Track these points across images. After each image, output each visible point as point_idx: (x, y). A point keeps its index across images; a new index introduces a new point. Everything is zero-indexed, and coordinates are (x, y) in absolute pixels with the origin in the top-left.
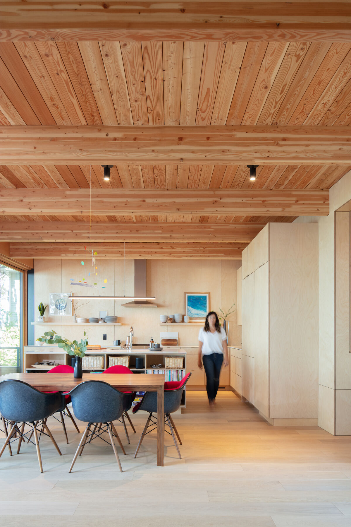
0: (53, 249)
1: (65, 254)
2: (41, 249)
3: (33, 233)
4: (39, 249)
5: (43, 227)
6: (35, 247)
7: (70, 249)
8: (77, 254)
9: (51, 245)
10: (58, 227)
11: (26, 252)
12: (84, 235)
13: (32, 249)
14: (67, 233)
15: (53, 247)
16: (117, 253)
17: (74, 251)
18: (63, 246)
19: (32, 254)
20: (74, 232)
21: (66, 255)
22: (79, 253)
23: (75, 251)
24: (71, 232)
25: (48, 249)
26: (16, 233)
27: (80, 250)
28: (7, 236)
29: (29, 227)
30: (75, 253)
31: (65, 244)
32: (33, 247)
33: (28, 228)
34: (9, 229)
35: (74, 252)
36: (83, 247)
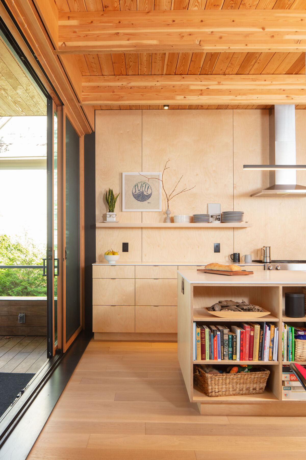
0: (161, 88)
1: (183, 97)
2: (139, 87)
3: (182, 33)
4: (134, 87)
5: (202, 21)
6: (128, 83)
7: (192, 87)
8: (205, 95)
9: (157, 80)
10: (233, 21)
11: (112, 94)
12: (287, 37)
13: (122, 88)
14: (252, 33)
15: (161, 83)
16: (279, 94)
17: (199, 90)
18: (179, 81)
19: (122, 97)
20: (266, 30)
21: (185, 97)
22: (208, 94)
23: (201, 90)
24: (261, 30)
25: (152, 87)
26: (146, 34)
27: (211, 87)
28: (128, 40)
29: (174, 21)
30: (201, 94)
31: (183, 78)
32: (125, 84)
33: (171, 22)
34: (132, 25)
35: (200, 92)
36: (216, 83)
